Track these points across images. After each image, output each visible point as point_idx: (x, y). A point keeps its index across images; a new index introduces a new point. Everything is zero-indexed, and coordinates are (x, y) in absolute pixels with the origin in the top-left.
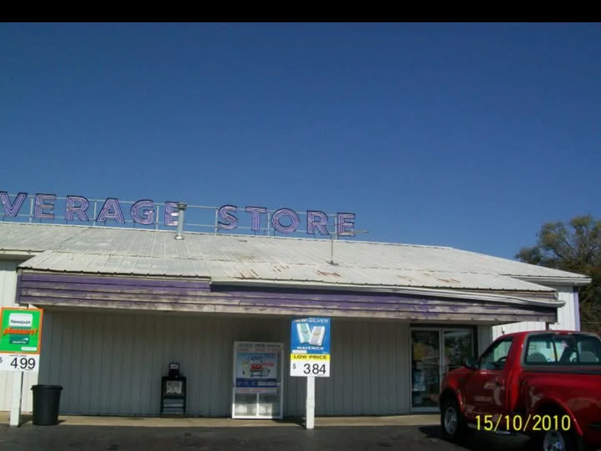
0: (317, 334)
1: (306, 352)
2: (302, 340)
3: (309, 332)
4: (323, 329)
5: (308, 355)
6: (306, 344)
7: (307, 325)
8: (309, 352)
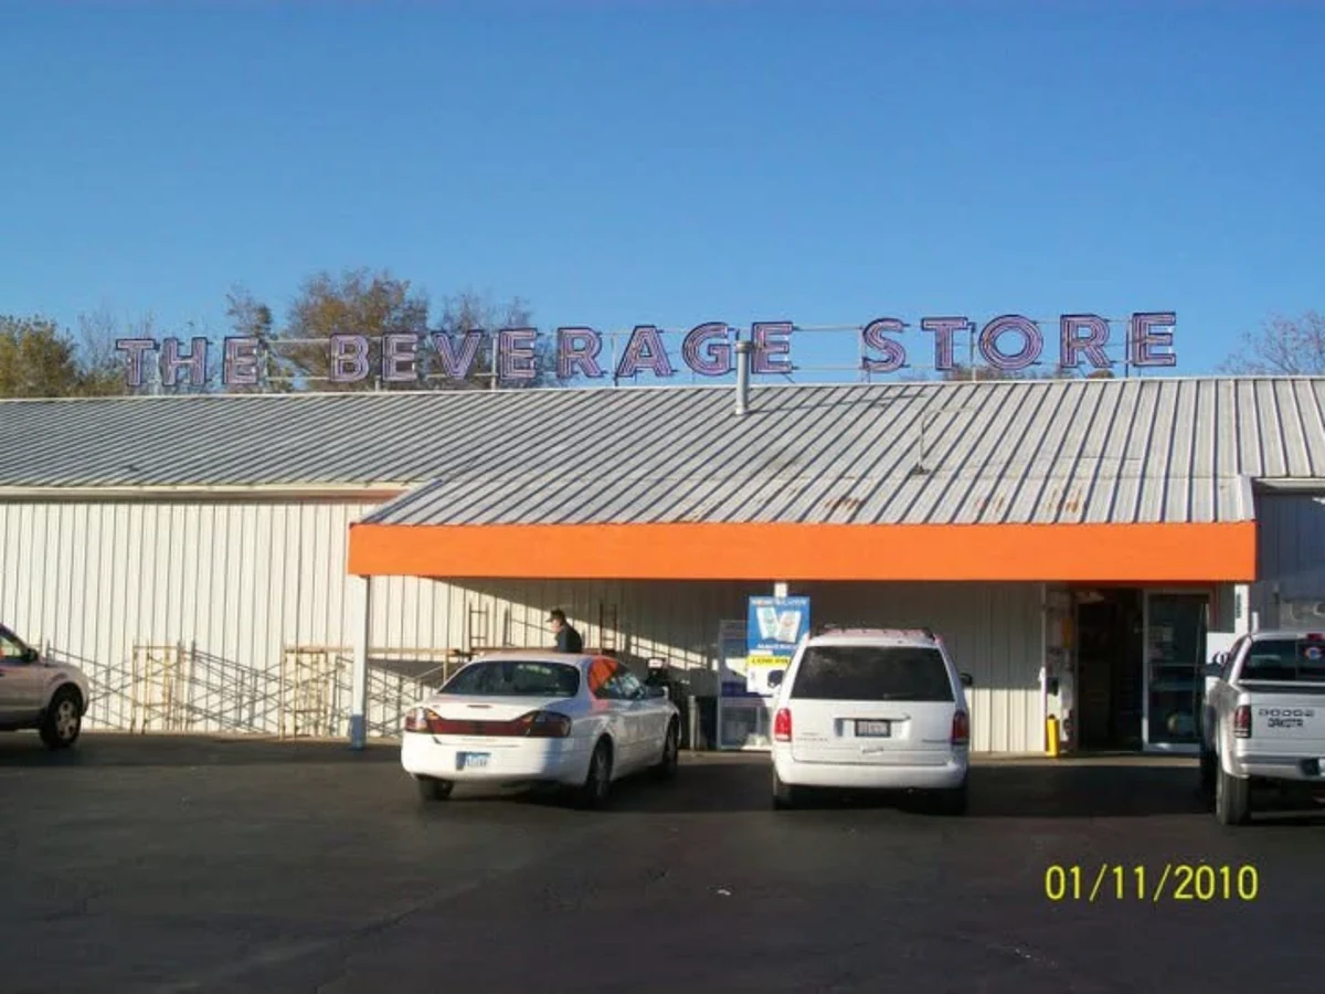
0: (787, 625)
1: (770, 653)
2: (765, 634)
3: (776, 621)
4: (797, 615)
5: (774, 658)
6: (771, 641)
7: (773, 610)
8: (776, 653)
